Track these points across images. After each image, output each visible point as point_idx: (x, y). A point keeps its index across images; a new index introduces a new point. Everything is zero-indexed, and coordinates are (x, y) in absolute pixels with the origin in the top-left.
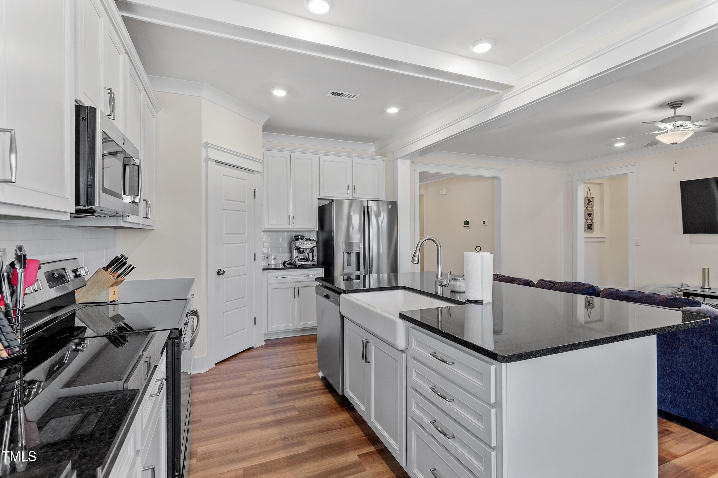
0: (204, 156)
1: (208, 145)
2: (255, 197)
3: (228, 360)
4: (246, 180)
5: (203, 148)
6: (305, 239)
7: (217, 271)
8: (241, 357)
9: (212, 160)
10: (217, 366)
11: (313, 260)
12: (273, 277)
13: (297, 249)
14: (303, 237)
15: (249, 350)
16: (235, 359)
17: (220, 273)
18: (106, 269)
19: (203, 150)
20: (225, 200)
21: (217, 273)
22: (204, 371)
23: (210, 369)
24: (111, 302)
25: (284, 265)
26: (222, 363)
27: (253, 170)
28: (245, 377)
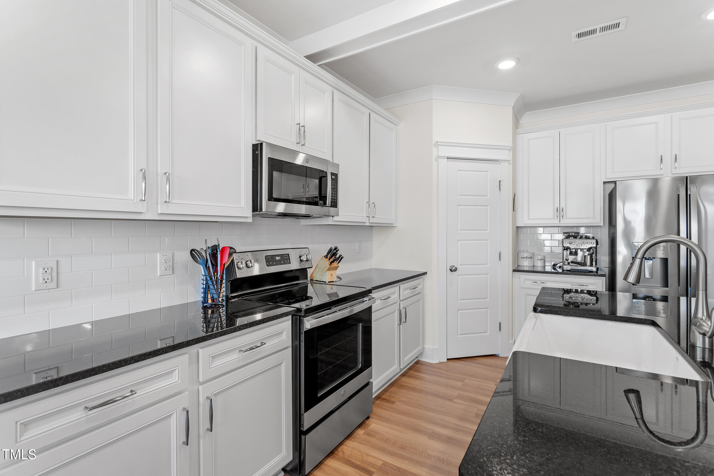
0: (435, 155)
1: (438, 144)
2: (500, 190)
3: (463, 359)
4: (488, 172)
5: (434, 147)
6: (579, 237)
7: (450, 267)
8: (477, 361)
9: (443, 157)
10: (448, 362)
11: (591, 265)
12: (527, 281)
13: (566, 249)
14: (578, 234)
15: (491, 357)
16: (471, 361)
17: (453, 270)
18: (326, 257)
19: (435, 150)
20: (460, 195)
21: (450, 269)
22: (434, 362)
23: (440, 362)
24: (329, 282)
25: (554, 269)
26: (455, 360)
27: (499, 160)
28: (463, 381)
